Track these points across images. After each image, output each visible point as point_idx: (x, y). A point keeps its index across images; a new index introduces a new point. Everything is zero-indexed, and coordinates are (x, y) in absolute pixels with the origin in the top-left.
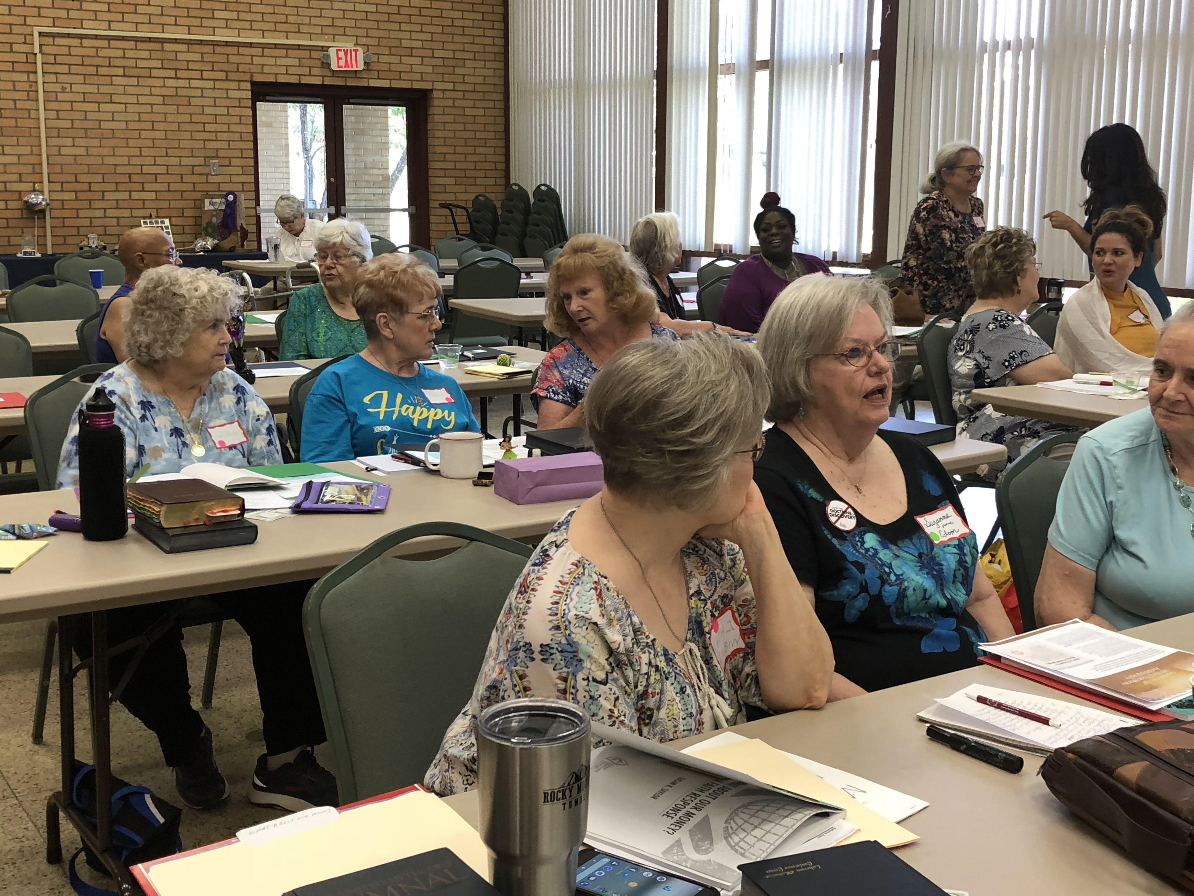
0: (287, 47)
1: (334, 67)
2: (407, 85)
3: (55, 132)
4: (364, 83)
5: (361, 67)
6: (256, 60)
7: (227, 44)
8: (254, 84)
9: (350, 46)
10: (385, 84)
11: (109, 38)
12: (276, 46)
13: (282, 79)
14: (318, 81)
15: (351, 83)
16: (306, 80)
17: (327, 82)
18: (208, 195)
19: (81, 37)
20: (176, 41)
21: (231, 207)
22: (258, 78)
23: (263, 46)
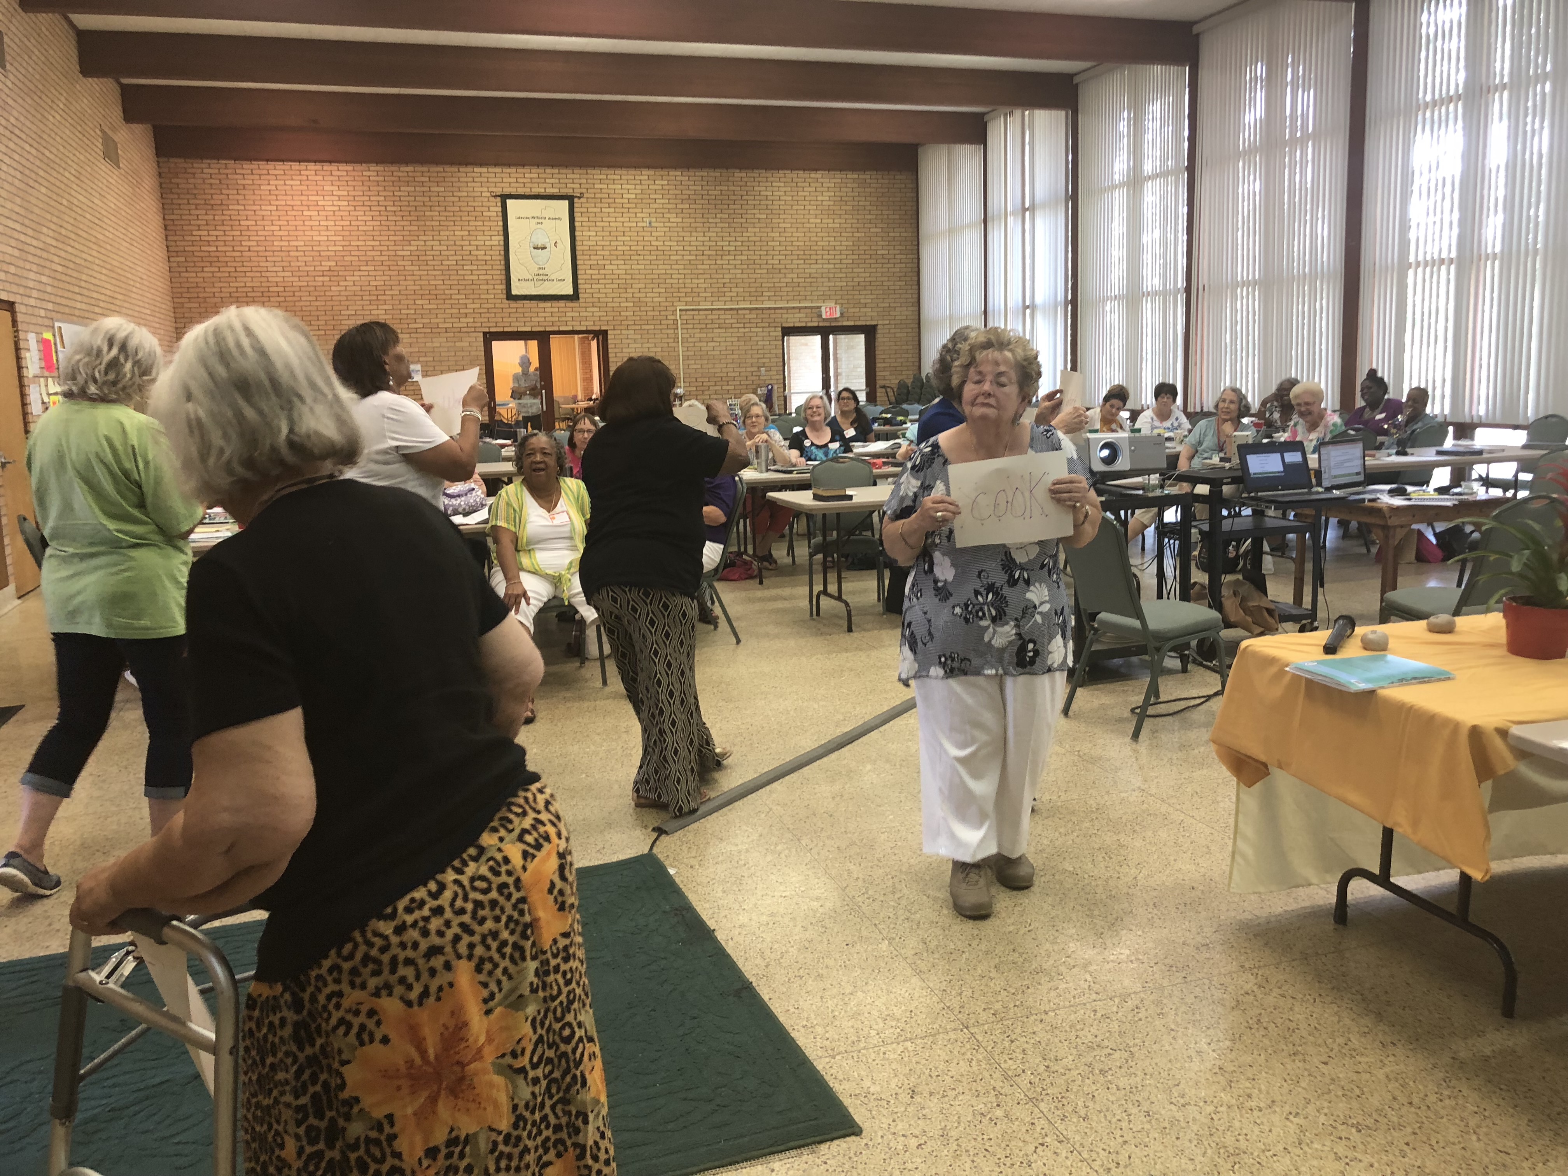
0: (800, 308)
1: (824, 316)
2: (864, 323)
3: (687, 358)
4: (840, 324)
5: (838, 315)
6: (785, 316)
7: (769, 308)
8: (783, 328)
9: (832, 305)
10: (852, 323)
11: (712, 310)
12: (794, 308)
13: (797, 325)
14: (815, 324)
15: (833, 324)
16: (809, 324)
17: (821, 324)
18: (760, 386)
19: (699, 310)
20: (744, 309)
21: (770, 392)
22: (785, 325)
23: (787, 308)
